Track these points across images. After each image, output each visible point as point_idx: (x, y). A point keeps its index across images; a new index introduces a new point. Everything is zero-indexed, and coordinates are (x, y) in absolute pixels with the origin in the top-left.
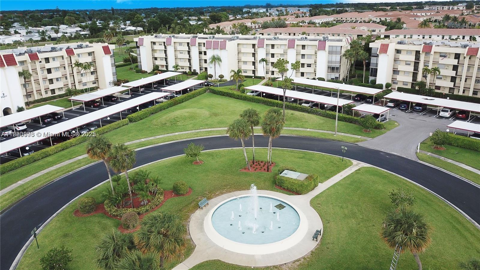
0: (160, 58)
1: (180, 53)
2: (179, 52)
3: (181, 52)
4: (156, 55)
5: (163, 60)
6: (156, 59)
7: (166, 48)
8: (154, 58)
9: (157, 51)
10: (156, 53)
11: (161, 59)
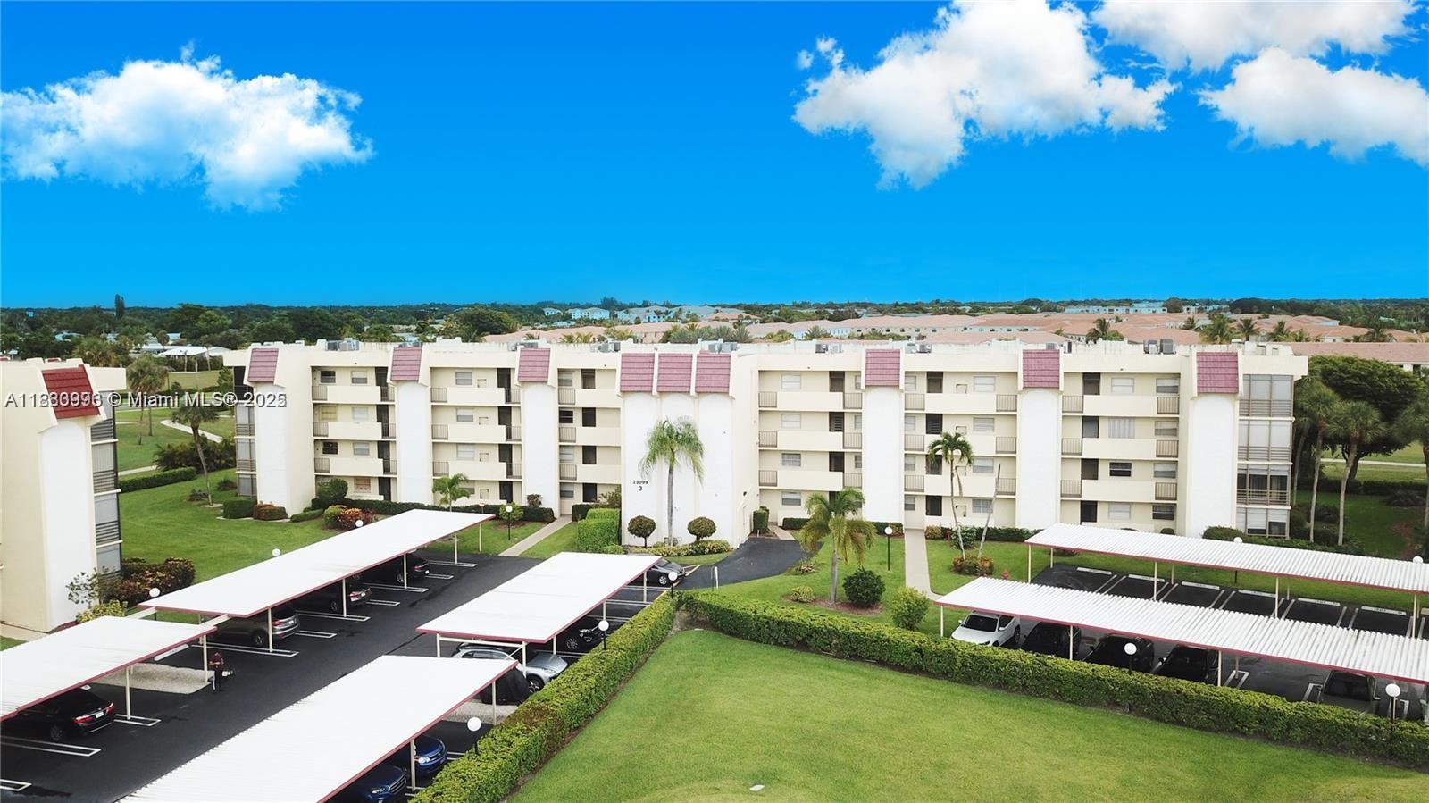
0: (354, 442)
1: (459, 418)
2: (452, 414)
3: (465, 413)
4: (334, 431)
5: (366, 452)
6: (330, 447)
7: (387, 395)
8: (321, 447)
9: (341, 412)
10: (335, 419)
11: (359, 447)
